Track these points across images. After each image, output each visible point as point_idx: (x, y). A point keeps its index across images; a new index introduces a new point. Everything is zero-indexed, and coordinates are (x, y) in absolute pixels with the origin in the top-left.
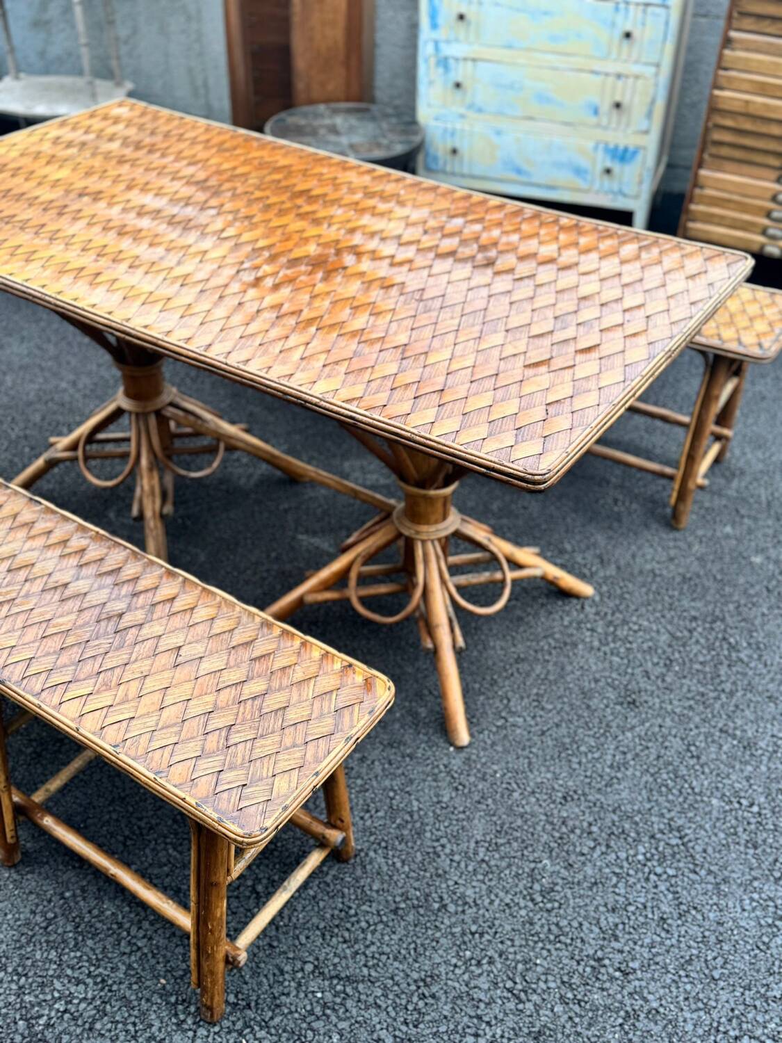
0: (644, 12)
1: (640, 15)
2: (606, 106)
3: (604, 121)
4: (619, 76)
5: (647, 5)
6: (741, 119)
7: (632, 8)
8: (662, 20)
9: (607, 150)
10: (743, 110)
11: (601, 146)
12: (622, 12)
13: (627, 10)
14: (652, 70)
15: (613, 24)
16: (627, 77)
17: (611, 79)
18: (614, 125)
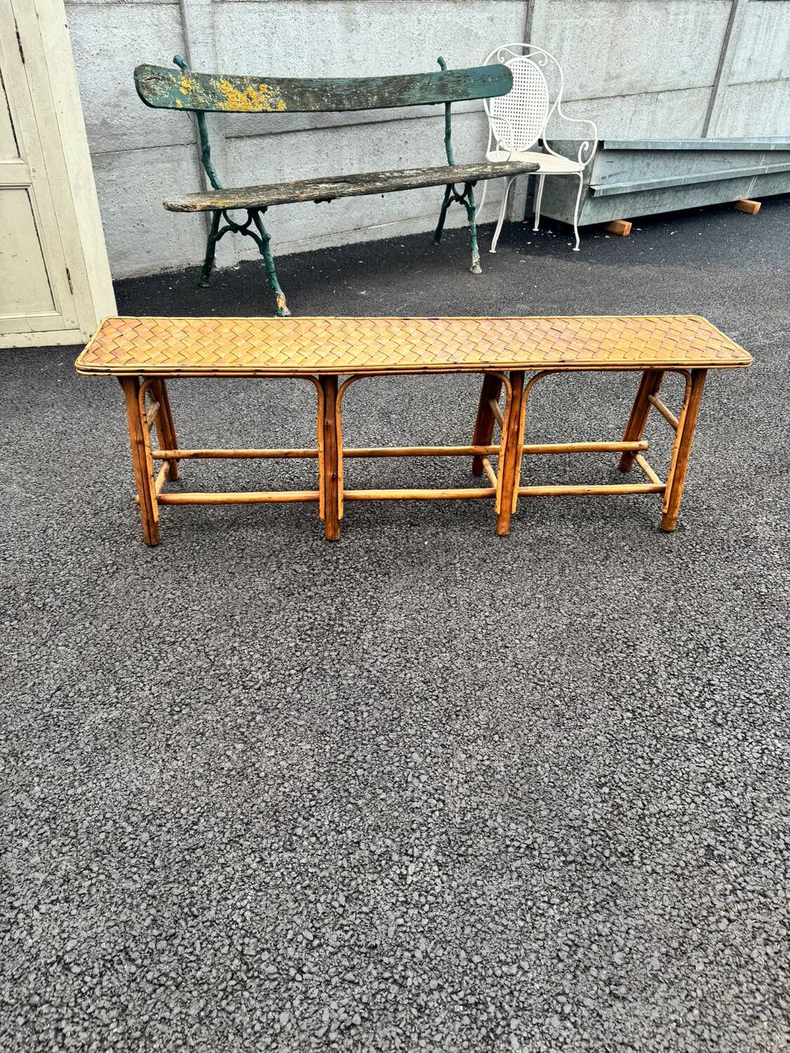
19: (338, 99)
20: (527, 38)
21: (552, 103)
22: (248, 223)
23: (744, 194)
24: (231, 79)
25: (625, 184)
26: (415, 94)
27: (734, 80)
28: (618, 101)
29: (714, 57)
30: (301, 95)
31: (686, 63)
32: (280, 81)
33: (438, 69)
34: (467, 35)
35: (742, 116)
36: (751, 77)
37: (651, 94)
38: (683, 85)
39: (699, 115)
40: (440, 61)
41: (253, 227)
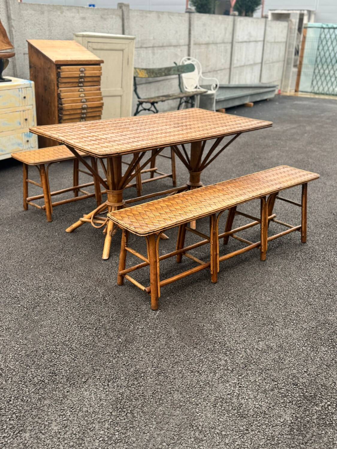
0: (26, 90)
1: (25, 91)
2: (22, 121)
3: (23, 126)
4: (24, 111)
5: (26, 88)
6: (70, 111)
7: (23, 89)
8: (31, 91)
9: (25, 135)
10: (71, 108)
11: (23, 134)
12: (21, 91)
13: (22, 90)
14: (31, 106)
15: (19, 95)
16: (26, 110)
17: (22, 112)
18: (25, 127)
19: (156, 74)
20: (189, 55)
21: (199, 73)
22: (151, 107)
23: (247, 101)
24: (139, 68)
25: (222, 97)
26: (172, 72)
27: (235, 66)
28: (209, 74)
29: (229, 59)
30: (150, 72)
31: (223, 61)
32: (146, 69)
33: (174, 65)
34: (176, 55)
35: (237, 77)
36: (238, 65)
37: (215, 71)
38: (223, 68)
39: (227, 77)
40: (175, 63)
41: (153, 109)
